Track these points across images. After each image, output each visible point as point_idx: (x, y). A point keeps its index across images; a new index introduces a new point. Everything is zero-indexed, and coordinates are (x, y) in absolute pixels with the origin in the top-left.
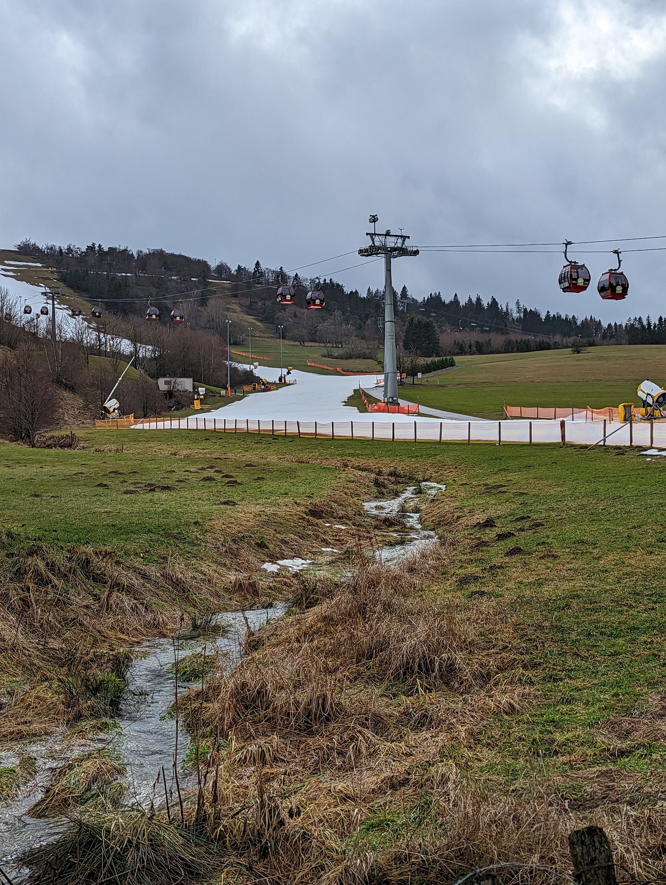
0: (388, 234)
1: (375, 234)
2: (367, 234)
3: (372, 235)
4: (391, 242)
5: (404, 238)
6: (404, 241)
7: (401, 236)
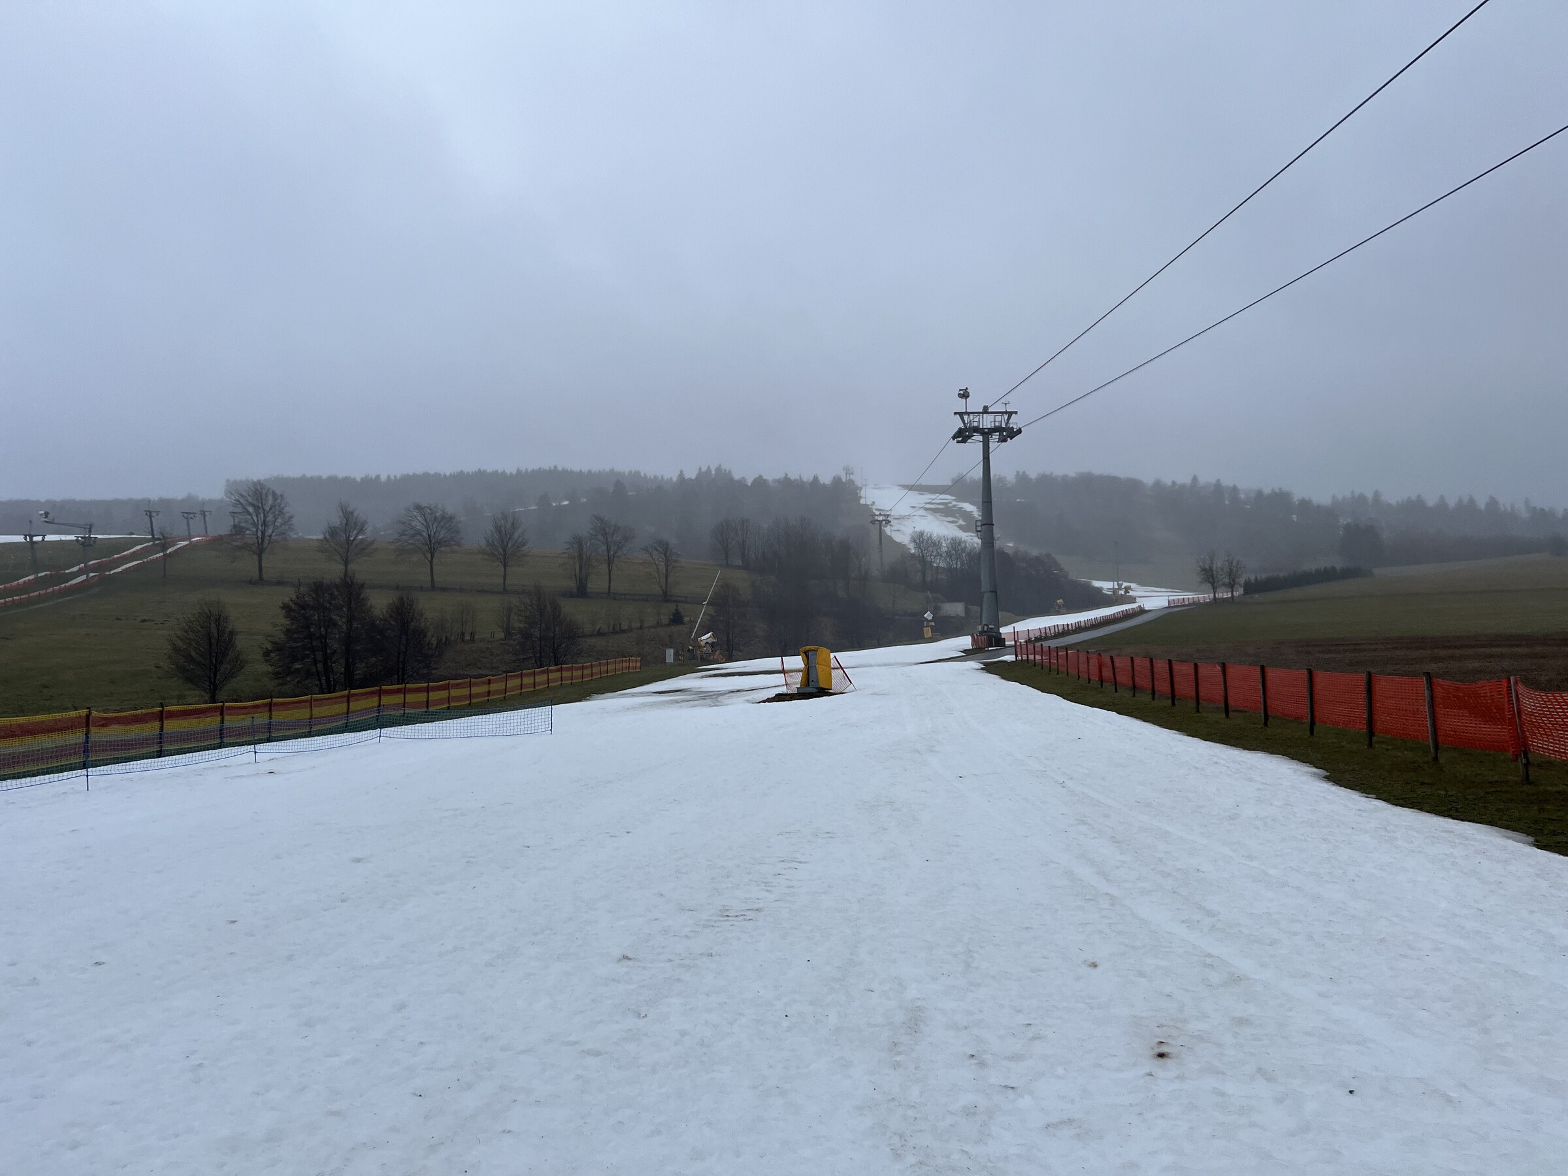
0: (986, 411)
1: (968, 414)
2: (955, 413)
3: (961, 414)
4: (987, 422)
5: (1010, 414)
6: (1009, 419)
7: (1006, 412)
